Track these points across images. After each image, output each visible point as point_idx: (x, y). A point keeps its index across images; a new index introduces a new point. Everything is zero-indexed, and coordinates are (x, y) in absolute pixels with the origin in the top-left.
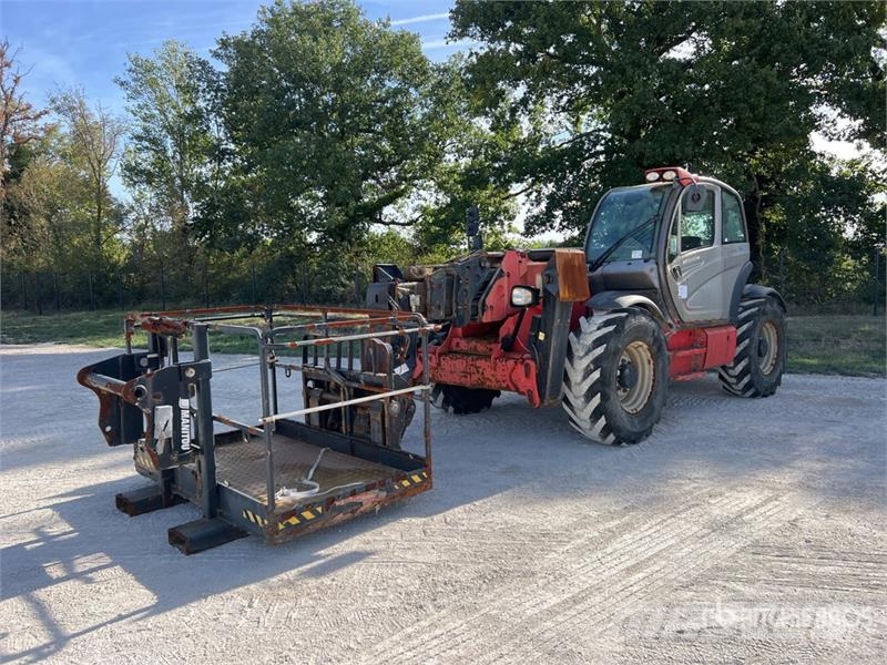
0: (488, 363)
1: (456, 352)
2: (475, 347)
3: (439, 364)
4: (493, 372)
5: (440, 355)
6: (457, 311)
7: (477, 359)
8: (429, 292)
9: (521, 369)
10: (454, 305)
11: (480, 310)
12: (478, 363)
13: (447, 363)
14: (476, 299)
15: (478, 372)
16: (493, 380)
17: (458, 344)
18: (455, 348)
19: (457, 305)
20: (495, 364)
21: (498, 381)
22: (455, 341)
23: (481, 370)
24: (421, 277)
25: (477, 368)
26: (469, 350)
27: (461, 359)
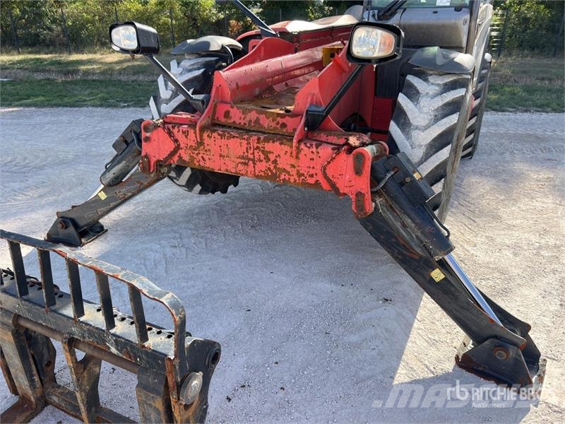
0: (286, 148)
1: (223, 126)
2: (257, 121)
3: (201, 143)
4: (293, 161)
5: (203, 129)
7: (266, 140)
9: (346, 161)
12: (269, 146)
13: (214, 142)
15: (268, 159)
16: (293, 172)
17: (227, 114)
18: (223, 120)
20: (299, 150)
21: (300, 175)
22: (223, 108)
23: (272, 157)
25: (266, 154)
26: (249, 125)
27: (237, 137)
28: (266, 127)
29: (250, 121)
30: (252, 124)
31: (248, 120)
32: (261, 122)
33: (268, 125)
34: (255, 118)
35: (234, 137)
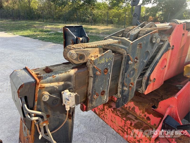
2: (133, 109)
3: (103, 110)
6: (123, 91)
8: (91, 80)
10: (120, 86)
11: (144, 85)
13: (109, 112)
14: (142, 75)
19: (123, 85)
24: (82, 62)
26: (129, 109)
27: (120, 117)
28: (138, 114)
29: (130, 107)
30: (131, 109)
31: (129, 106)
32: (136, 110)
33: (139, 114)
34: (133, 107)
35: (118, 116)
